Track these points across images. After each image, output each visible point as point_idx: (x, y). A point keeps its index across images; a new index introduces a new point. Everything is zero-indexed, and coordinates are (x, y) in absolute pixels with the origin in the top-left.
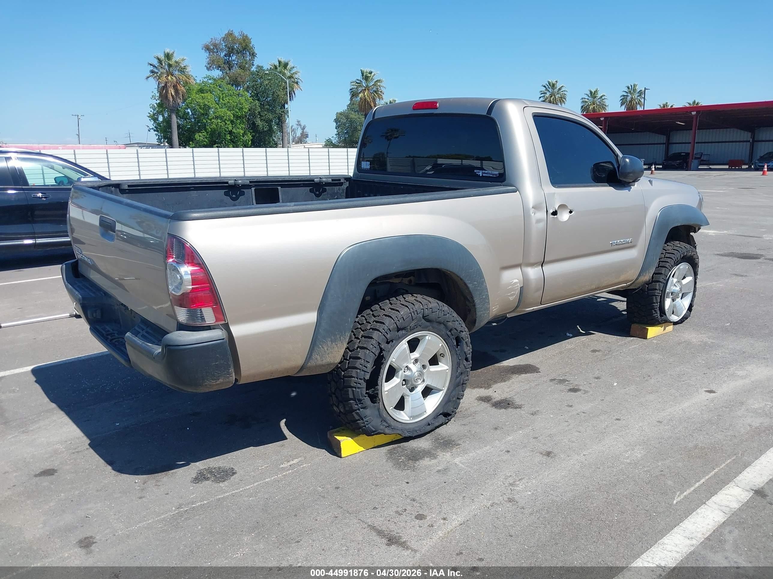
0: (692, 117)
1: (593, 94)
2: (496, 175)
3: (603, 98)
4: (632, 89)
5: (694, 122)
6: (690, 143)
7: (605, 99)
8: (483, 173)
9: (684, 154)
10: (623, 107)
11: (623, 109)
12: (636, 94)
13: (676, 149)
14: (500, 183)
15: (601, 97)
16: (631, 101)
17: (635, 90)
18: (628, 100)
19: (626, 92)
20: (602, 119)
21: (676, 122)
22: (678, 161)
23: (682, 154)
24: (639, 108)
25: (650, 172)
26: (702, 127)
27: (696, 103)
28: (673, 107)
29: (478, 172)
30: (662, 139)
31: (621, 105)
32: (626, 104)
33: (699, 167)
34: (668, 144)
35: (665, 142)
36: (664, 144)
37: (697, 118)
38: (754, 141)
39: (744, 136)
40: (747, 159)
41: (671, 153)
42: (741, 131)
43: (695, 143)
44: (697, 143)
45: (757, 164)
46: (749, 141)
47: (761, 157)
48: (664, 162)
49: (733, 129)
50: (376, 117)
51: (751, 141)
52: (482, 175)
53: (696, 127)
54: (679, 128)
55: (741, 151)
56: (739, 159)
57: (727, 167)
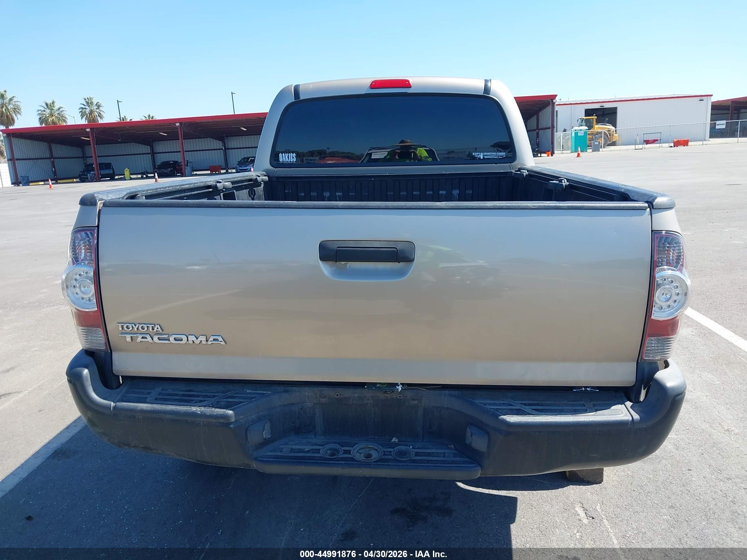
0: (177, 128)
1: (49, 106)
2: (502, 156)
3: (61, 110)
4: (89, 102)
5: (180, 132)
6: (180, 152)
7: (63, 111)
8: (485, 155)
9: (172, 162)
10: (84, 119)
11: (84, 122)
12: (94, 107)
13: (161, 159)
14: (509, 164)
15: (59, 109)
16: (90, 114)
17: (92, 103)
18: (87, 113)
19: (83, 104)
20: (88, 130)
21: (160, 133)
22: (169, 169)
23: (171, 162)
24: (101, 121)
25: (155, 179)
26: (187, 136)
27: (151, 117)
28: (132, 121)
29: (478, 155)
30: (146, 149)
31: (82, 118)
32: (85, 116)
33: (193, 173)
34: (153, 154)
35: (150, 152)
36: (148, 154)
37: (181, 129)
38: (226, 149)
39: (218, 144)
40: (223, 165)
41: (158, 163)
42: (215, 140)
43: (184, 152)
44: (186, 151)
45: (238, 168)
46: (222, 149)
47: (239, 162)
48: (157, 170)
49: (209, 139)
50: (302, 97)
51: (224, 149)
52: (484, 157)
53: (182, 137)
54: (163, 139)
55: (217, 157)
56: (217, 165)
57: (209, 172)
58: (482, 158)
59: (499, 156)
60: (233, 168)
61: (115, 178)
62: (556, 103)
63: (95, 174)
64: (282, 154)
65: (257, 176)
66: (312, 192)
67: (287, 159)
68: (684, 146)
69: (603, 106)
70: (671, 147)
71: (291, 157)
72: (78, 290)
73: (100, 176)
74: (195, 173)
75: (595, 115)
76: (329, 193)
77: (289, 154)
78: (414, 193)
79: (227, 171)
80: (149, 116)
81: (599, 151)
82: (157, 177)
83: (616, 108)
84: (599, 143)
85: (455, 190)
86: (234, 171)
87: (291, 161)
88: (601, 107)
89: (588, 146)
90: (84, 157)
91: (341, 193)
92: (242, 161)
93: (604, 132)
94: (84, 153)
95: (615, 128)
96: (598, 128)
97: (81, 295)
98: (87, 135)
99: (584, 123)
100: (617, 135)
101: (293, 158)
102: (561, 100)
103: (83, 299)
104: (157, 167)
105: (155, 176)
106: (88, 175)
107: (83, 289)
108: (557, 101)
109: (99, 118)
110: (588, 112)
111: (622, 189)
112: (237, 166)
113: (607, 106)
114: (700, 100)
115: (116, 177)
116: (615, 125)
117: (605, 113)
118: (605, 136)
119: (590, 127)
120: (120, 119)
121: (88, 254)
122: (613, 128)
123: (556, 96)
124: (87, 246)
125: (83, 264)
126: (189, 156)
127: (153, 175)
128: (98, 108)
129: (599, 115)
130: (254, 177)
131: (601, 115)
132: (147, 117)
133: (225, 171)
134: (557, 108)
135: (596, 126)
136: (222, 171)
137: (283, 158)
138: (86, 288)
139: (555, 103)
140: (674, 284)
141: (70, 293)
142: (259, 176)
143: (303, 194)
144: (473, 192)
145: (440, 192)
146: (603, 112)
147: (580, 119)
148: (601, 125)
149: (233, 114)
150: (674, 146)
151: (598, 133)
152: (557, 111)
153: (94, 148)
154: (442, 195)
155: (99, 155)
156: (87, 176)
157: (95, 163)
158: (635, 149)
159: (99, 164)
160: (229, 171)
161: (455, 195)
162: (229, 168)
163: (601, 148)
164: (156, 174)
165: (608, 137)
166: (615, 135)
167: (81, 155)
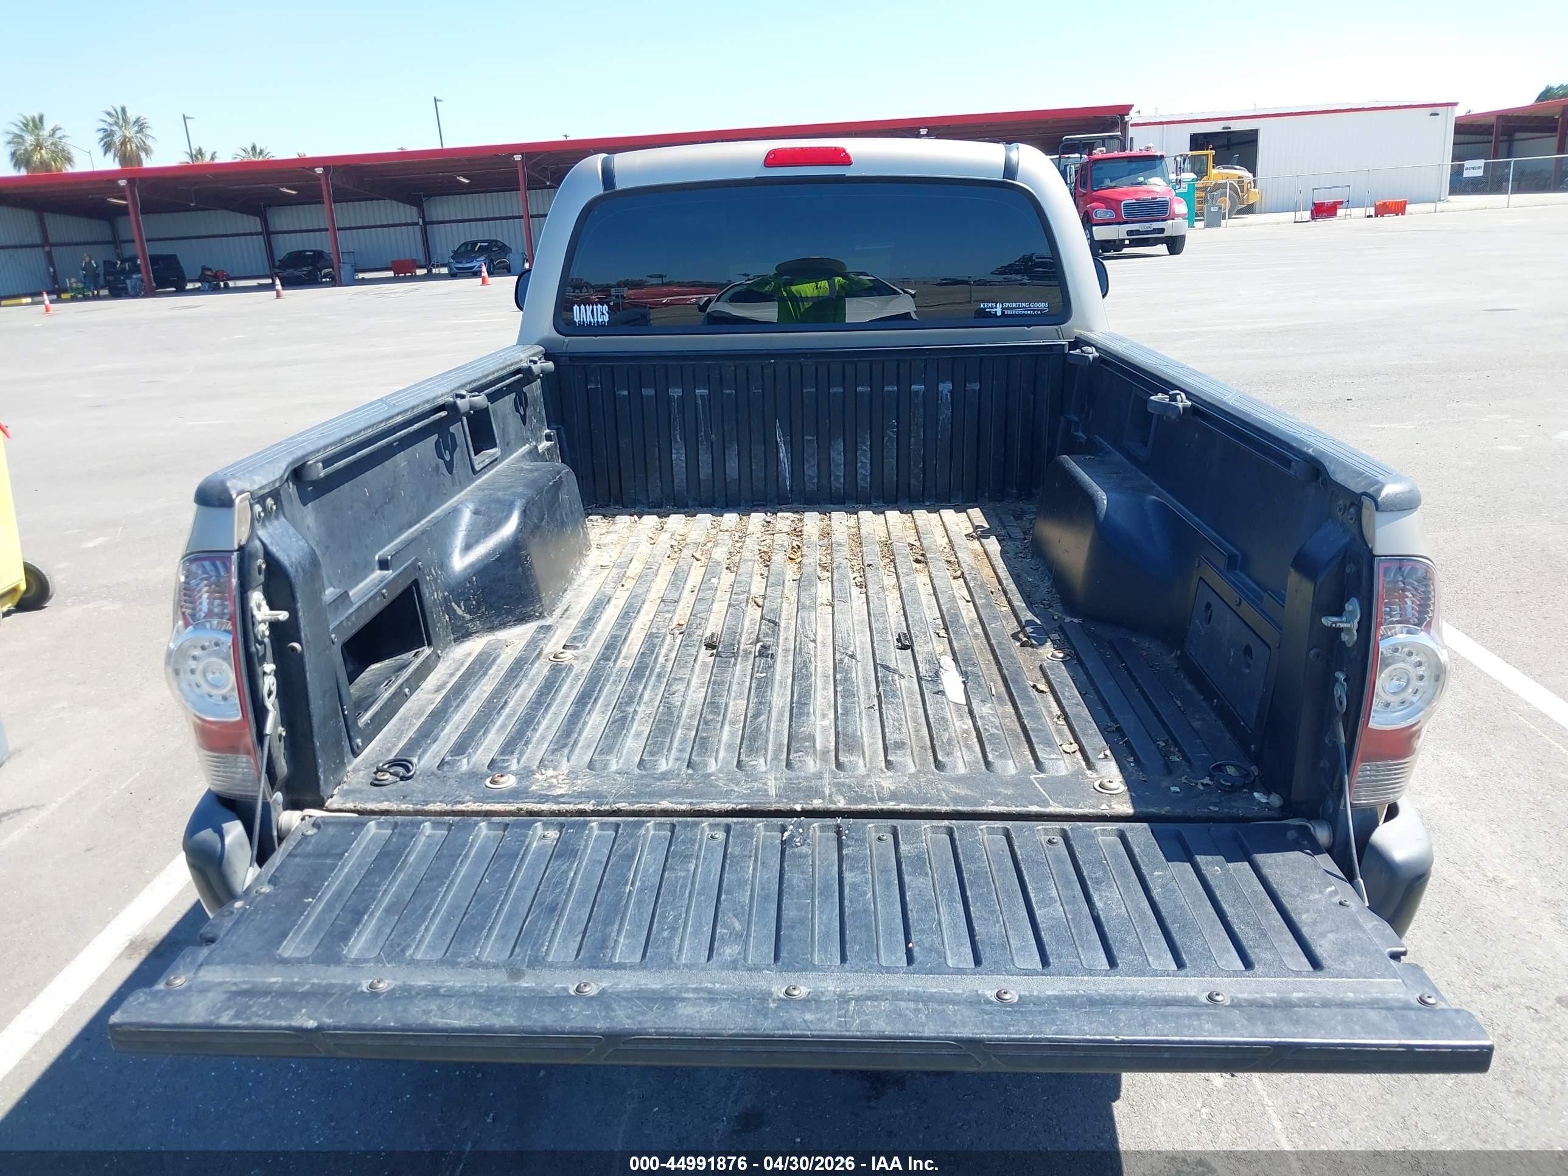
0: (317, 178)
2: (1041, 310)
3: (59, 134)
4: (118, 117)
5: (324, 187)
6: (326, 230)
7: (64, 137)
8: (1005, 308)
9: (311, 253)
10: (110, 155)
11: (110, 163)
12: (131, 127)
13: (286, 245)
15: (54, 132)
16: (123, 143)
17: (125, 119)
18: (116, 141)
19: (106, 122)
20: (123, 183)
21: (280, 189)
22: (305, 269)
23: (307, 253)
24: (148, 163)
25: (275, 293)
26: (342, 196)
27: (258, 151)
29: (992, 308)
30: (253, 223)
31: (106, 156)
32: (113, 150)
33: (358, 278)
34: (268, 234)
35: (260, 230)
36: (257, 234)
37: (327, 180)
38: (425, 223)
39: (409, 213)
40: (421, 257)
41: (281, 253)
42: (401, 204)
43: (336, 230)
44: (339, 229)
45: (453, 266)
46: (417, 224)
47: (455, 252)
48: (277, 271)
49: (388, 201)
50: (619, 186)
51: (421, 223)
52: (1003, 312)
53: (330, 198)
54: (286, 201)
55: (408, 242)
56: (408, 257)
57: (391, 274)
58: (999, 313)
59: (1034, 310)
60: (443, 266)
61: (187, 288)
62: (1130, 122)
63: (142, 281)
64: (579, 306)
65: (531, 361)
66: (645, 388)
67: (589, 318)
68: (1397, 215)
69: (1230, 128)
70: (1370, 216)
71: (599, 313)
72: (198, 677)
73: (154, 285)
74: (361, 276)
75: (1211, 146)
76: (680, 390)
77: (595, 307)
78: (859, 389)
79: (430, 271)
80: (254, 148)
81: (1219, 226)
82: (279, 287)
83: (1257, 131)
84: (1220, 208)
85: (943, 382)
86: (445, 270)
87: (598, 322)
88: (1224, 128)
89: (1197, 215)
90: (115, 241)
91: (705, 389)
92: (463, 249)
93: (1231, 184)
94: (114, 231)
95: (1254, 176)
96: (1217, 174)
97: (206, 688)
98: (120, 193)
99: (1188, 166)
100: (1256, 190)
101: (603, 314)
102: (1141, 114)
103: (210, 696)
104: (277, 264)
105: (273, 284)
106: (128, 282)
107: (210, 676)
108: (1132, 117)
109: (143, 155)
110: (1198, 141)
111: (1309, 446)
112: (452, 261)
113: (1237, 126)
114: (1431, 115)
115: (189, 286)
116: (1253, 170)
117: (1232, 141)
118: (1232, 192)
119: (1201, 173)
120: (191, 156)
121: (217, 602)
122: (1250, 175)
123: (1130, 107)
124: (213, 586)
125: (208, 625)
126: (348, 241)
127: (269, 281)
128: (140, 131)
129: (1220, 147)
130: (525, 365)
131: (1223, 146)
132: (249, 149)
133: (424, 271)
134: (1132, 132)
135: (1214, 171)
136: (421, 272)
137: (581, 314)
138: (217, 675)
139: (1126, 123)
140: (1415, 658)
141: (184, 686)
142: (535, 362)
143: (625, 393)
144: (981, 386)
145: (913, 387)
146: (1229, 140)
147: (1181, 155)
148: (1224, 168)
149: (439, 147)
150: (1376, 216)
151: (1217, 187)
152: (1131, 139)
153: (137, 221)
154: (917, 392)
155: (150, 237)
156: (125, 283)
157: (140, 253)
158: (1295, 222)
159: (152, 258)
160: (434, 271)
161: (944, 393)
162: (433, 266)
163: (1224, 218)
164: (278, 282)
165: (1238, 194)
166: (1253, 190)
167: (107, 235)
